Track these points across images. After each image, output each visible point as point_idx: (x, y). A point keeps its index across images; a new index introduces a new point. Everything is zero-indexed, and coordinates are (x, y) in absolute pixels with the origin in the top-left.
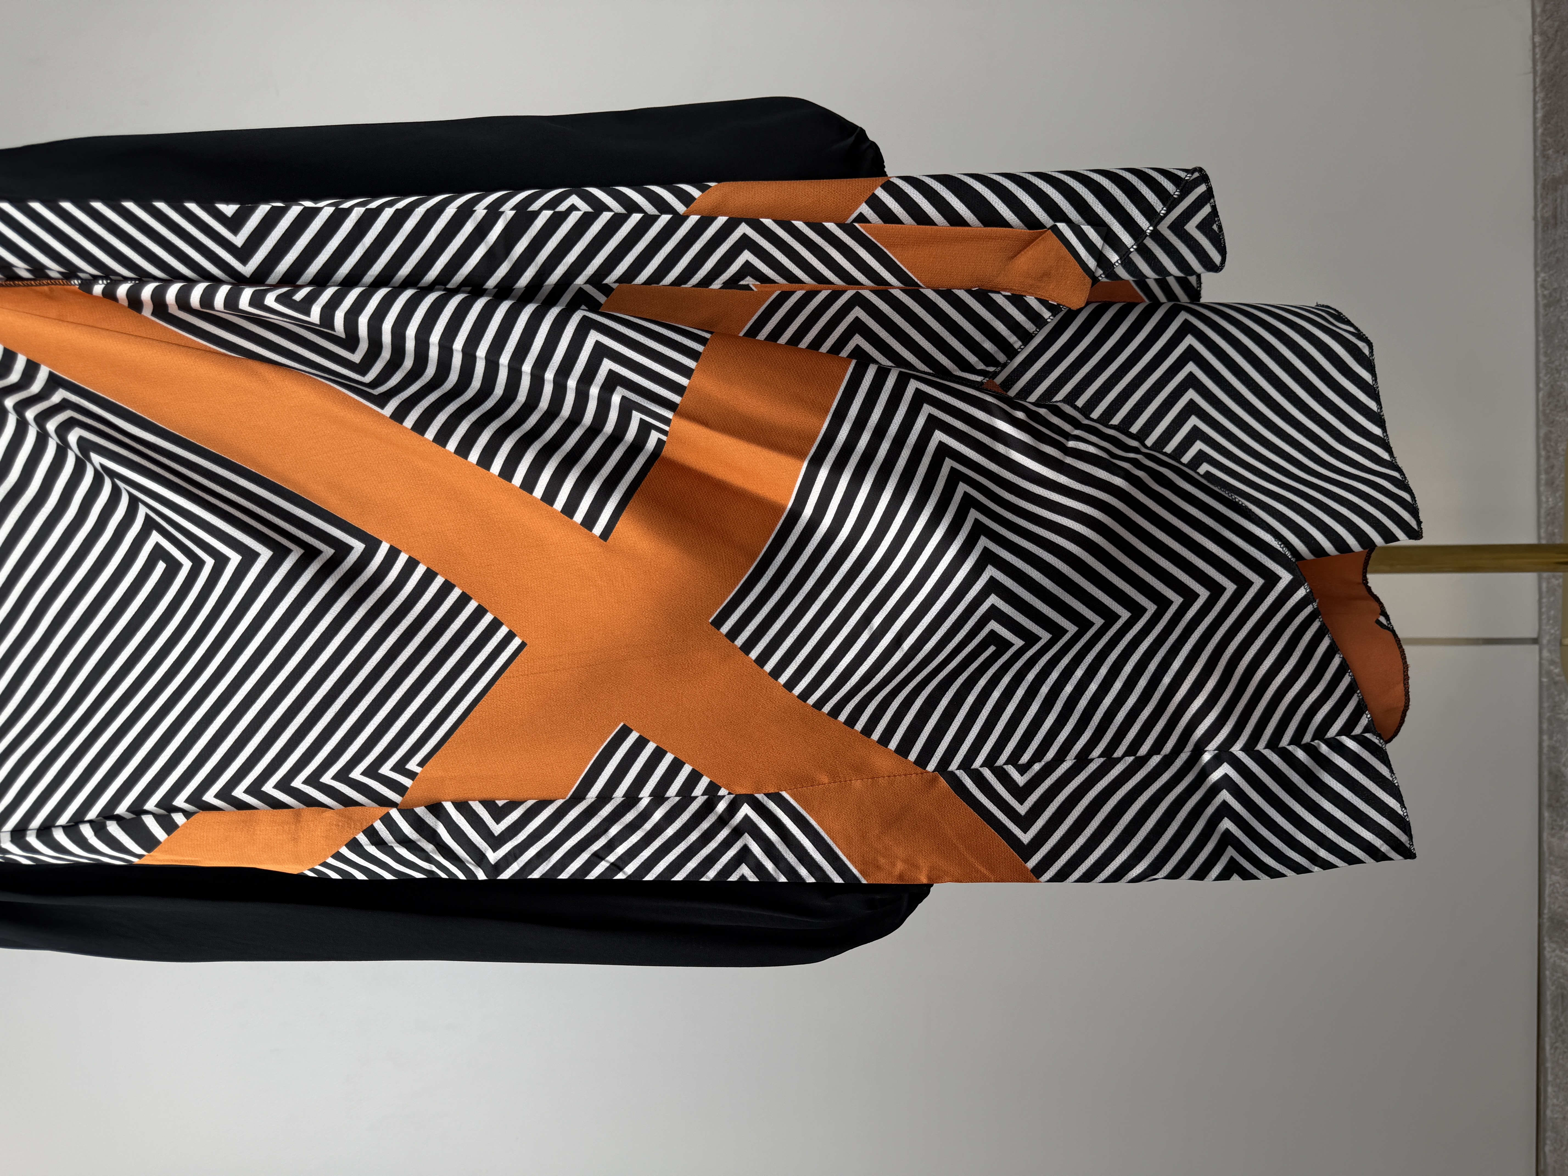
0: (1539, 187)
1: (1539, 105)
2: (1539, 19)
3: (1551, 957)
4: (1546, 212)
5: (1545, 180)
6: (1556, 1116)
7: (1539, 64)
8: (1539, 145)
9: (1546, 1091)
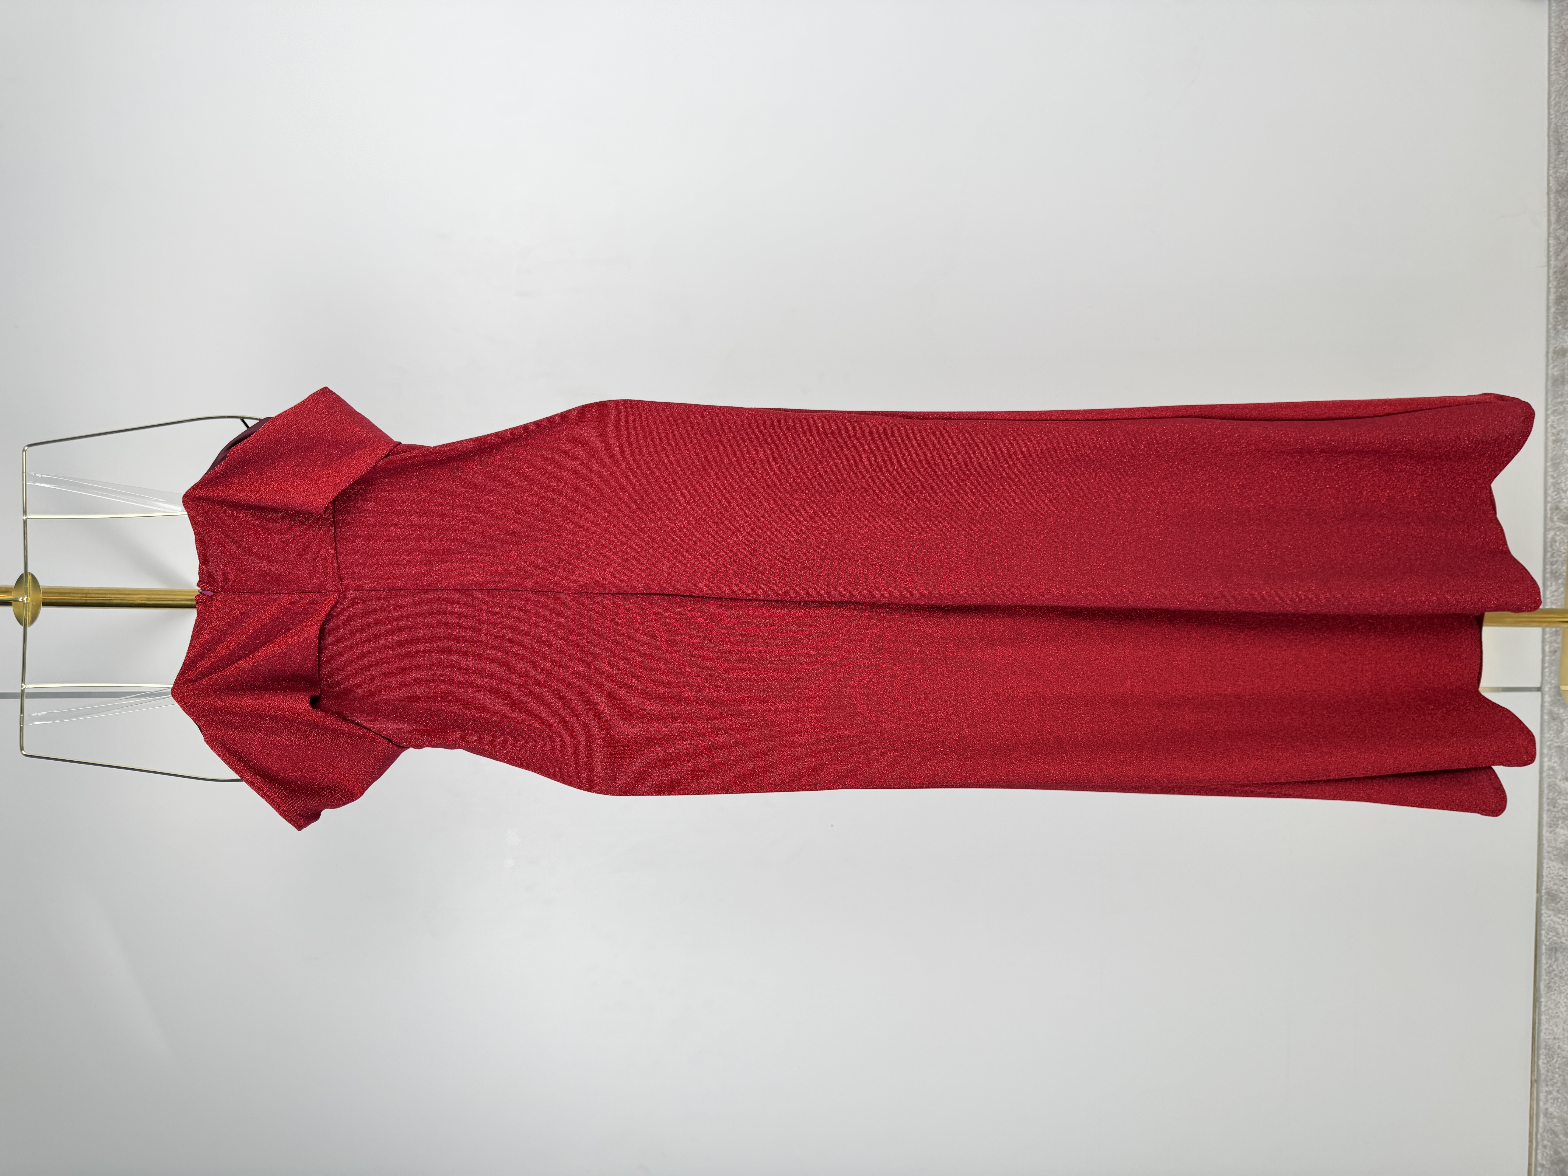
0: (1551, 350)
1: (1552, 290)
2: (1553, 226)
3: (1547, 921)
4: (1556, 371)
5: (1556, 347)
6: (1548, 1037)
7: (1553, 259)
8: (1551, 320)
9: (1540, 1019)
